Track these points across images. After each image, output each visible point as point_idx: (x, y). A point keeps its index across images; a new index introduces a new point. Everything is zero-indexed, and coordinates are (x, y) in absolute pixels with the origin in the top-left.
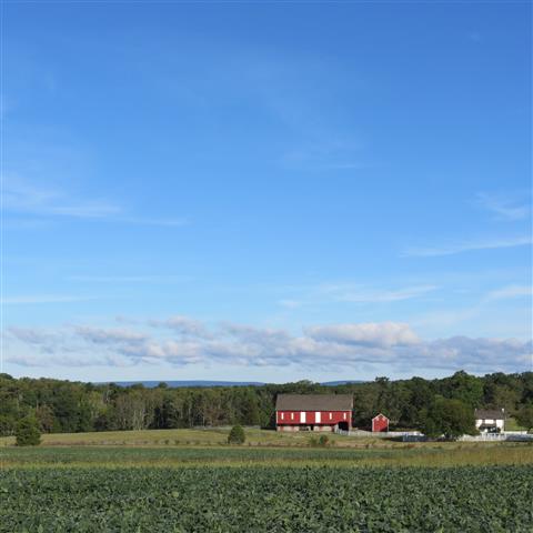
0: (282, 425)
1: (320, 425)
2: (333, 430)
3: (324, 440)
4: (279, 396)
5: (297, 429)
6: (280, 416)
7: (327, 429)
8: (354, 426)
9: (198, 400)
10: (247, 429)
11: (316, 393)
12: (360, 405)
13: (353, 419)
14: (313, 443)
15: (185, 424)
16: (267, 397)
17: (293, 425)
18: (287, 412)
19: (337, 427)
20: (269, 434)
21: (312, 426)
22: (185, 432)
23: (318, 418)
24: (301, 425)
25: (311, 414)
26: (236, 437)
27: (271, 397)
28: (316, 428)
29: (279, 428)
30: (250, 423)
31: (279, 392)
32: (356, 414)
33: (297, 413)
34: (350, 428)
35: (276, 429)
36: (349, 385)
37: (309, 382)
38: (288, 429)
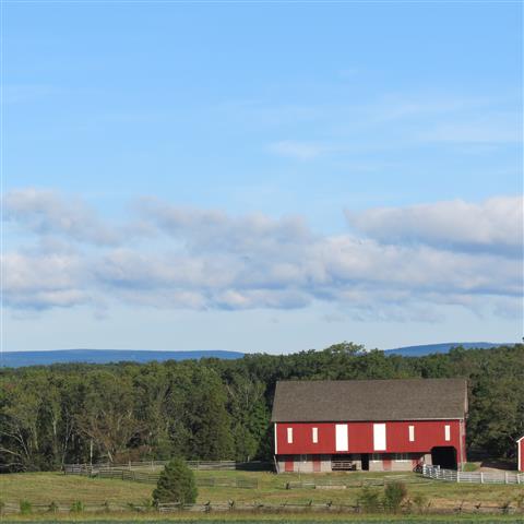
0: (290, 458)
1: (386, 456)
2: (419, 468)
3: (396, 492)
4: (280, 385)
5: (326, 466)
6: (283, 436)
7: (403, 466)
8: (471, 457)
9: (74, 400)
10: (200, 470)
11: (374, 376)
12: (486, 403)
13: (468, 439)
14: (369, 502)
15: (45, 460)
16: (252, 388)
17: (316, 458)
18: (302, 425)
19: (427, 460)
20: (255, 483)
21: (366, 458)
22: (45, 480)
23: (380, 438)
24: (337, 457)
25: (361, 430)
26: (173, 490)
27: (262, 386)
28: (375, 465)
29: (281, 466)
30: (207, 454)
31: (279, 375)
32: (475, 428)
33: (328, 427)
34: (462, 463)
35: (272, 469)
36: (457, 354)
37: (354, 349)
38: (305, 467)
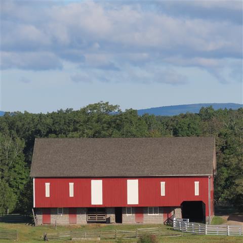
0: (47, 211)
1: (138, 210)
2: (169, 222)
4: (39, 142)
5: (82, 219)
7: (155, 219)
8: (218, 211)
12: (234, 161)
13: (216, 195)
16: (12, 145)
17: (72, 211)
18: (60, 181)
19: (177, 214)
20: (15, 235)
21: (119, 212)
23: (133, 193)
24: (92, 210)
25: (114, 185)
27: (21, 143)
28: (128, 218)
29: (39, 219)
31: (38, 133)
32: (223, 183)
33: (83, 182)
34: (210, 216)
35: (31, 221)
36: (207, 114)
37: (110, 108)
38: (61, 219)
